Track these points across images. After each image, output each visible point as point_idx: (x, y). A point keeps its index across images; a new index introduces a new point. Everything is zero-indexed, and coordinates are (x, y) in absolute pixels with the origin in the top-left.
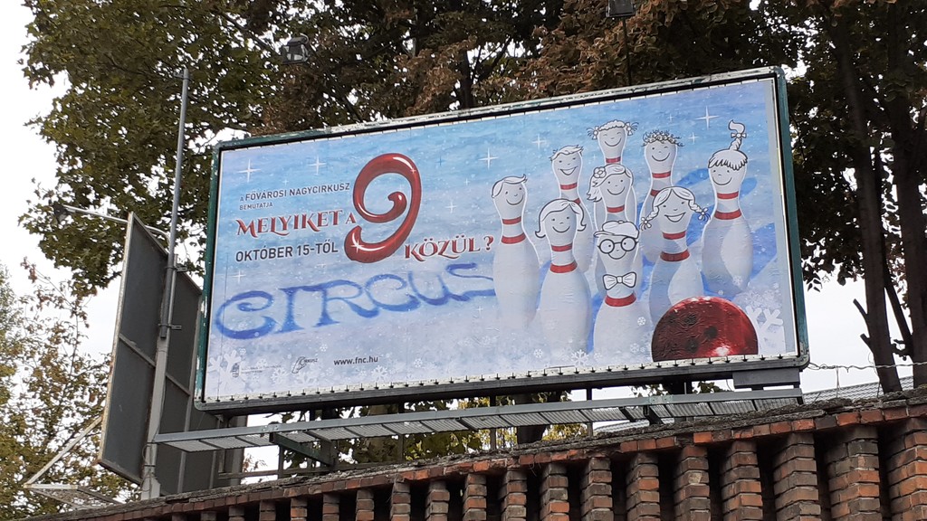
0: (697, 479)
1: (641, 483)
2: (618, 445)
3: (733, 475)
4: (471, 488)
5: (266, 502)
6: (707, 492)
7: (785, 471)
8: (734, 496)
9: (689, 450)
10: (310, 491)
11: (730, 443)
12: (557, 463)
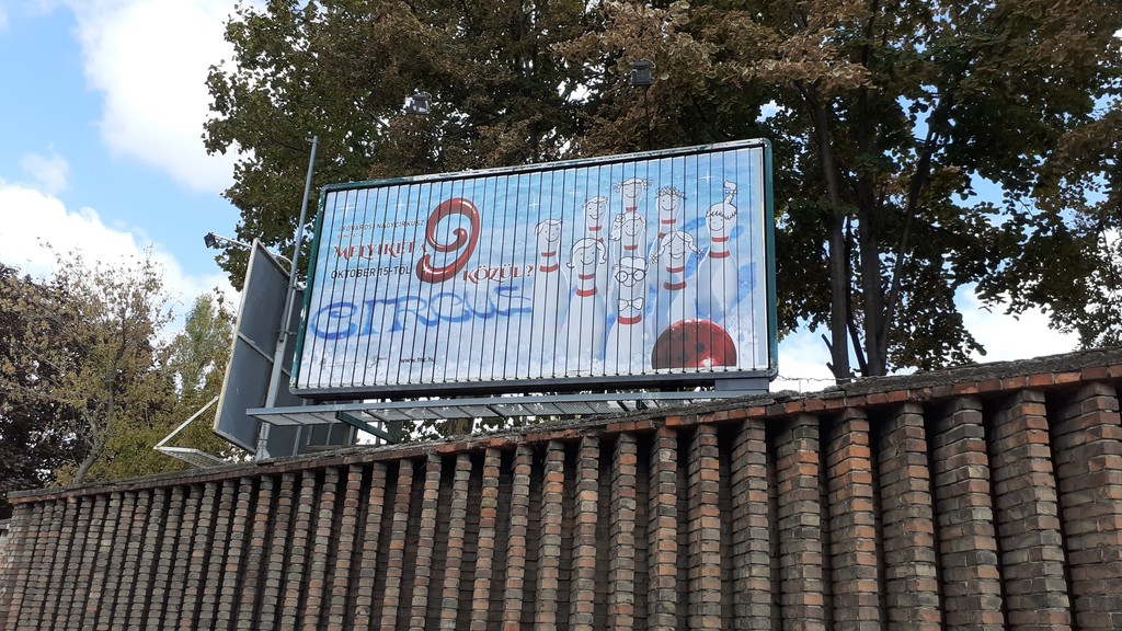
0: (666, 456)
1: (622, 459)
2: (605, 426)
3: (697, 453)
4: (488, 460)
5: (331, 467)
6: (674, 468)
7: (740, 452)
8: (696, 472)
9: (662, 432)
10: (364, 460)
11: (695, 426)
12: (557, 440)
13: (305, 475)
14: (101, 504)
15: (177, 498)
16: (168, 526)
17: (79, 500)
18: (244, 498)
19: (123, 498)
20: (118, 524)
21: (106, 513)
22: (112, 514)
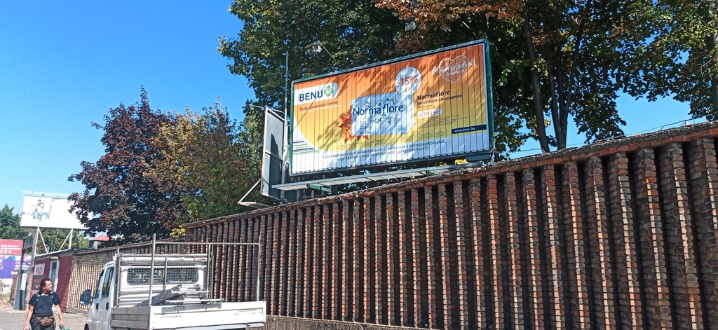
1: (413, 198)
2: (405, 186)
5: (308, 207)
6: (431, 201)
9: (426, 187)
10: (319, 203)
12: (390, 192)
13: (299, 210)
14: (220, 227)
15: (250, 223)
16: (249, 234)
17: (211, 226)
18: (276, 221)
19: (229, 224)
20: (228, 235)
21: (223, 230)
22: (226, 231)
